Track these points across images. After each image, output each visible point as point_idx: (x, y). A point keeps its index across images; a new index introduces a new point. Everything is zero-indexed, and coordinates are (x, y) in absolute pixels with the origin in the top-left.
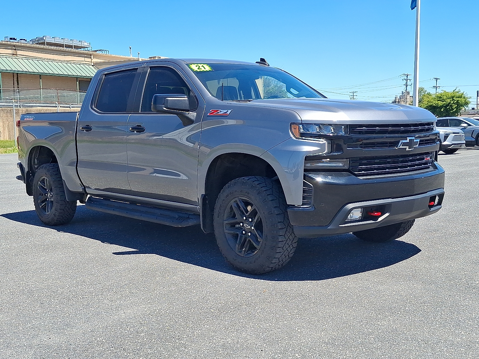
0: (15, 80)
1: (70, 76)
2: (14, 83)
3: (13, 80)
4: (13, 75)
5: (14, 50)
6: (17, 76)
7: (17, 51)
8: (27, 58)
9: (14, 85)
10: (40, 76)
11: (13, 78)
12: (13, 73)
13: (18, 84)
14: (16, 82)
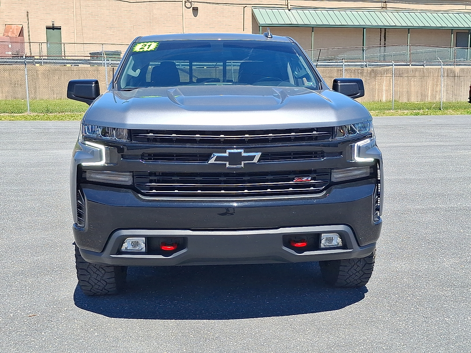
0: (383, 35)
1: (443, 28)
2: (380, 39)
3: (381, 36)
4: (381, 31)
5: (384, 2)
6: (385, 30)
7: (386, 3)
8: (398, 10)
9: (380, 41)
10: (409, 30)
11: (381, 33)
12: (381, 28)
13: (385, 41)
14: (383, 38)
